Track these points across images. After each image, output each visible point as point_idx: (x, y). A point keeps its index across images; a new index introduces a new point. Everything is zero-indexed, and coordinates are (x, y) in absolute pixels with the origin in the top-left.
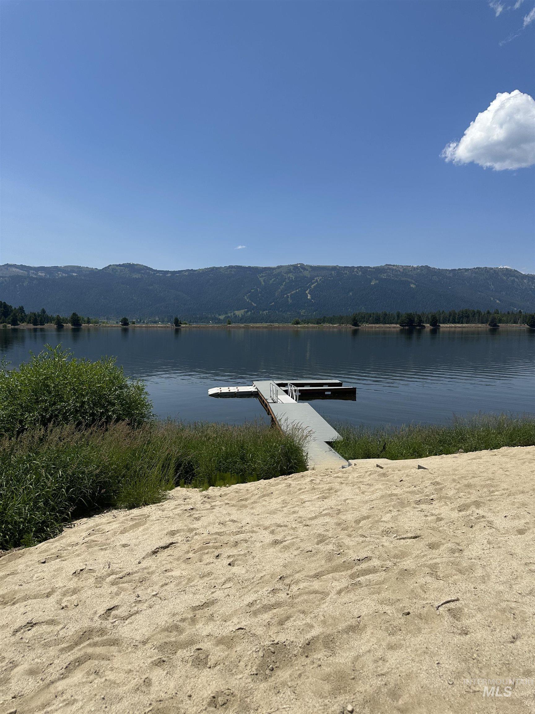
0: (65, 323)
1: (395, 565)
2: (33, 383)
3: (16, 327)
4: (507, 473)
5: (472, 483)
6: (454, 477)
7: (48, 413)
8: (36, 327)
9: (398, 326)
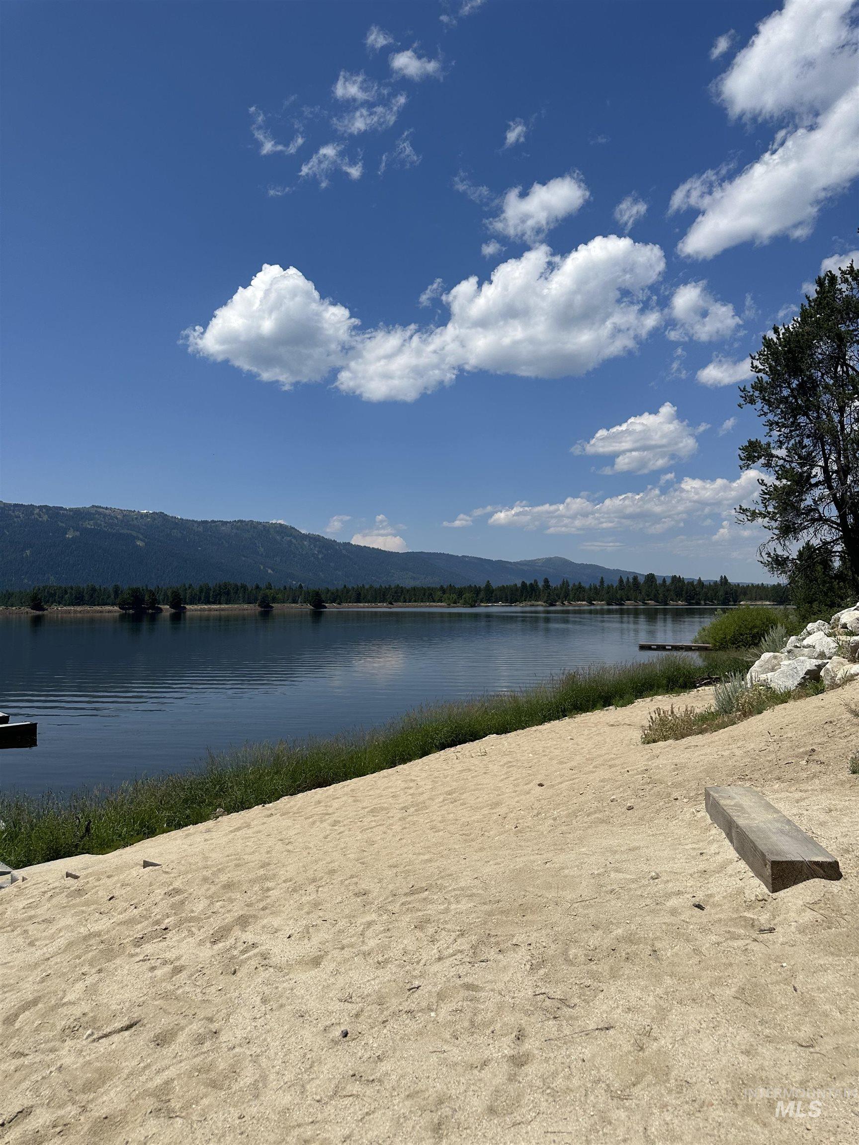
1: (84, 1109)
4: (290, 847)
5: (236, 880)
6: (205, 873)
9: (116, 608)
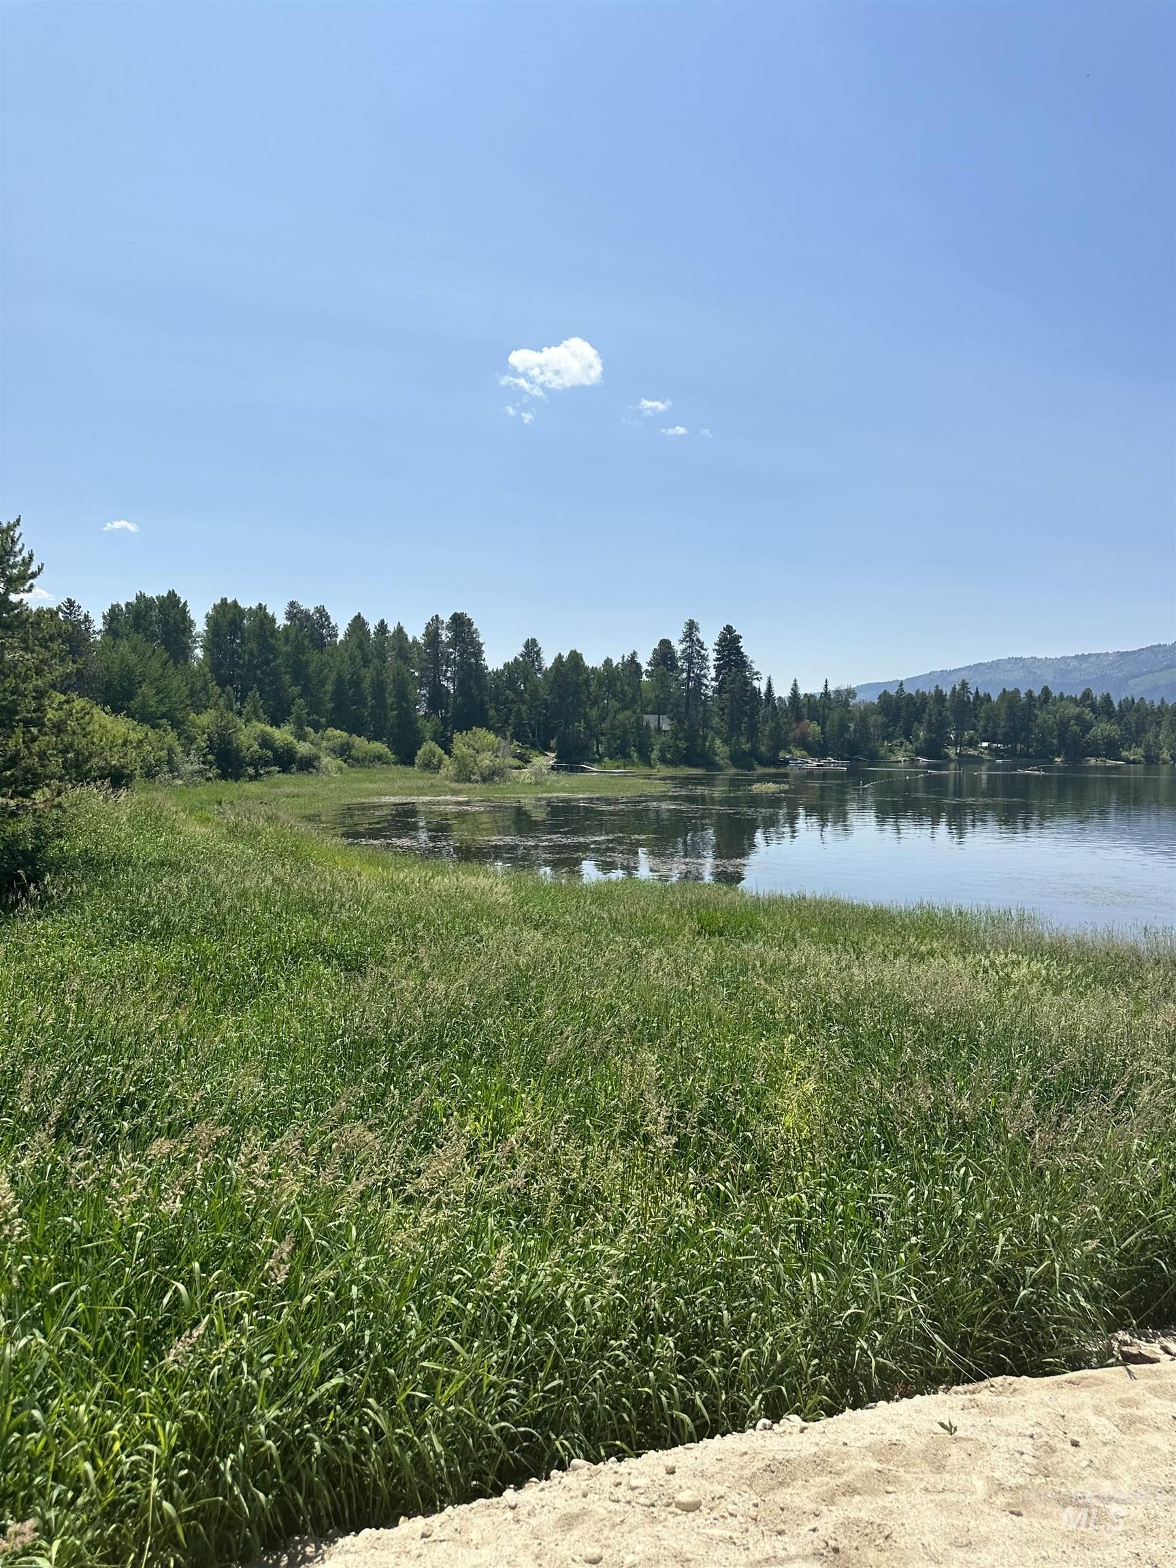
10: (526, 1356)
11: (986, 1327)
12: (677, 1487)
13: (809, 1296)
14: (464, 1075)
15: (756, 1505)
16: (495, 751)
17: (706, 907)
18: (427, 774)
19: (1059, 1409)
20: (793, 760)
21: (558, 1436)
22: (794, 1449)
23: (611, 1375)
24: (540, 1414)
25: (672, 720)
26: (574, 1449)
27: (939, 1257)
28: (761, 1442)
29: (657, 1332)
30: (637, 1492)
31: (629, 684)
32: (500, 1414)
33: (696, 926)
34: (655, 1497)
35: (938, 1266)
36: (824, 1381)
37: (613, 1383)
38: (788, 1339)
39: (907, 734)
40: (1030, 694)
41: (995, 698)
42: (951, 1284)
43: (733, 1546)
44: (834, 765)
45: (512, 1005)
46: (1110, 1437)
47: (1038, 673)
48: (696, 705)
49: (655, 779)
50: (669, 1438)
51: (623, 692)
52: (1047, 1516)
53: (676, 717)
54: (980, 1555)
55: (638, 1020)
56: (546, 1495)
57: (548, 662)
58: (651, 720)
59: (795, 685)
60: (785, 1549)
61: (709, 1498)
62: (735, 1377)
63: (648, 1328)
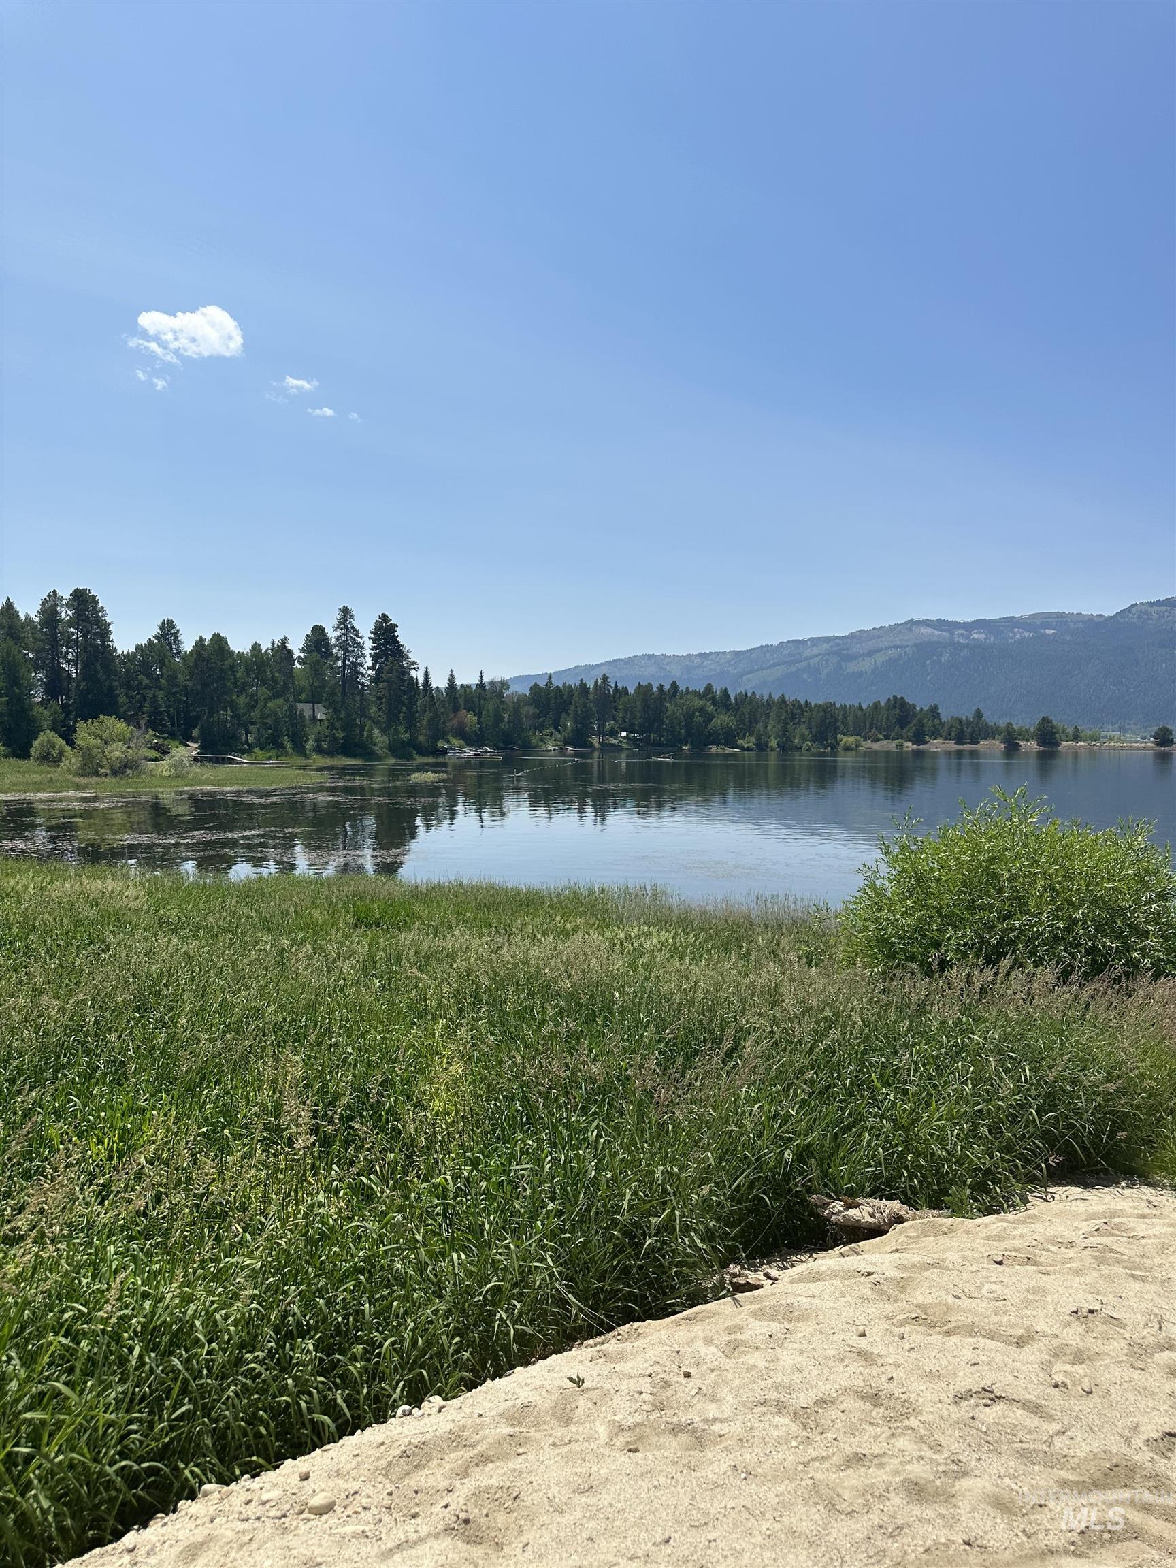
0: (1023, 740)
2: (966, 867)
3: (921, 747)
7: (995, 935)
8: (961, 747)
10: (149, 1387)
11: (617, 1279)
12: (311, 1492)
13: (450, 1277)
14: (85, 1096)
15: (390, 1494)
16: (127, 741)
17: (362, 899)
18: (45, 768)
19: (676, 1346)
20: (451, 749)
21: (187, 1465)
22: (430, 1429)
23: (246, 1390)
24: (166, 1446)
25: (328, 709)
26: (205, 1474)
27: (574, 1219)
28: (399, 1429)
29: (296, 1336)
30: (268, 1506)
31: (279, 671)
32: (120, 1453)
33: (350, 919)
34: (287, 1507)
35: (573, 1229)
36: (465, 1357)
37: (249, 1398)
38: (431, 1322)
39: (557, 725)
40: (661, 687)
41: (631, 691)
42: (584, 1244)
43: (366, 1540)
44: (491, 754)
45: (142, 1017)
46: (717, 1363)
47: (668, 668)
48: (353, 694)
49: (311, 770)
50: (309, 1441)
51: (273, 679)
52: (660, 1447)
53: (331, 706)
54: (600, 1496)
55: (284, 1020)
56: (169, 1528)
57: (188, 645)
58: (305, 709)
59: (452, 675)
60: (416, 1531)
61: (343, 1496)
62: (377, 1369)
63: (286, 1334)
